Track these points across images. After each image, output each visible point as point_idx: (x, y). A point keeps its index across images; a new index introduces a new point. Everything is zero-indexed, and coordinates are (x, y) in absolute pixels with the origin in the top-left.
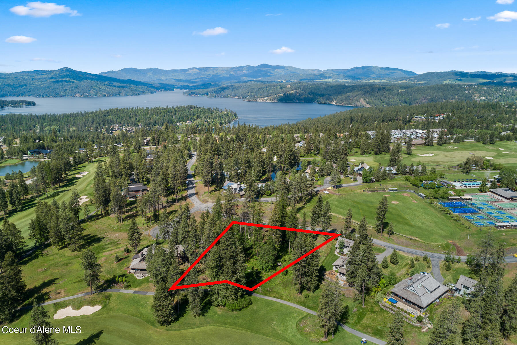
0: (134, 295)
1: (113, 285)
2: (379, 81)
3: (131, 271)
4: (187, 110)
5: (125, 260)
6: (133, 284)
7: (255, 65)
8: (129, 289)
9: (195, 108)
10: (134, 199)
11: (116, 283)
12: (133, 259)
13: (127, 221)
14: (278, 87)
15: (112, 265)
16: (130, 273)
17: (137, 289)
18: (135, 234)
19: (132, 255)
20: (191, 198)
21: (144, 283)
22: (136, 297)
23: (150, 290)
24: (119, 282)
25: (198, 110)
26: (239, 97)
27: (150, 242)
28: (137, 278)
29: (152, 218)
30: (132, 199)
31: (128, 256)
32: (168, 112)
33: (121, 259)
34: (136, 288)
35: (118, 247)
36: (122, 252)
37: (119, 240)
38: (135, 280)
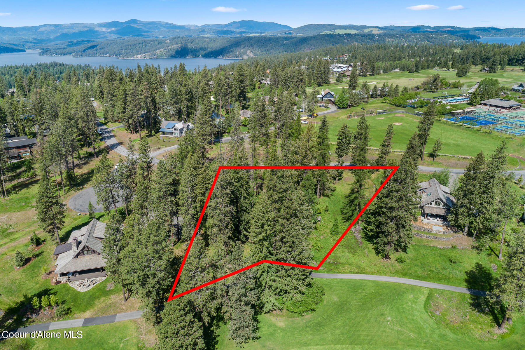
0: (87, 329)
1: (28, 318)
2: (259, 35)
3: (60, 279)
4: (51, 68)
5: (37, 259)
6: (74, 306)
7: (123, 21)
8: (69, 319)
9: (60, 65)
10: (18, 161)
11: (35, 311)
12: (57, 255)
13: (16, 193)
14: (156, 43)
15: (11, 274)
16: (58, 282)
17: (88, 314)
18: (51, 206)
19: (50, 247)
20: (115, 150)
21: (98, 297)
22: (94, 332)
23: (118, 310)
24: (41, 307)
25: (65, 68)
26: (111, 55)
27: (76, 219)
28: (79, 289)
29: (65, 181)
30: (14, 161)
31: (40, 251)
32: (26, 71)
33: (28, 260)
34: (84, 311)
35: (12, 238)
36: (27, 245)
37: (11, 225)
38: (76, 296)
